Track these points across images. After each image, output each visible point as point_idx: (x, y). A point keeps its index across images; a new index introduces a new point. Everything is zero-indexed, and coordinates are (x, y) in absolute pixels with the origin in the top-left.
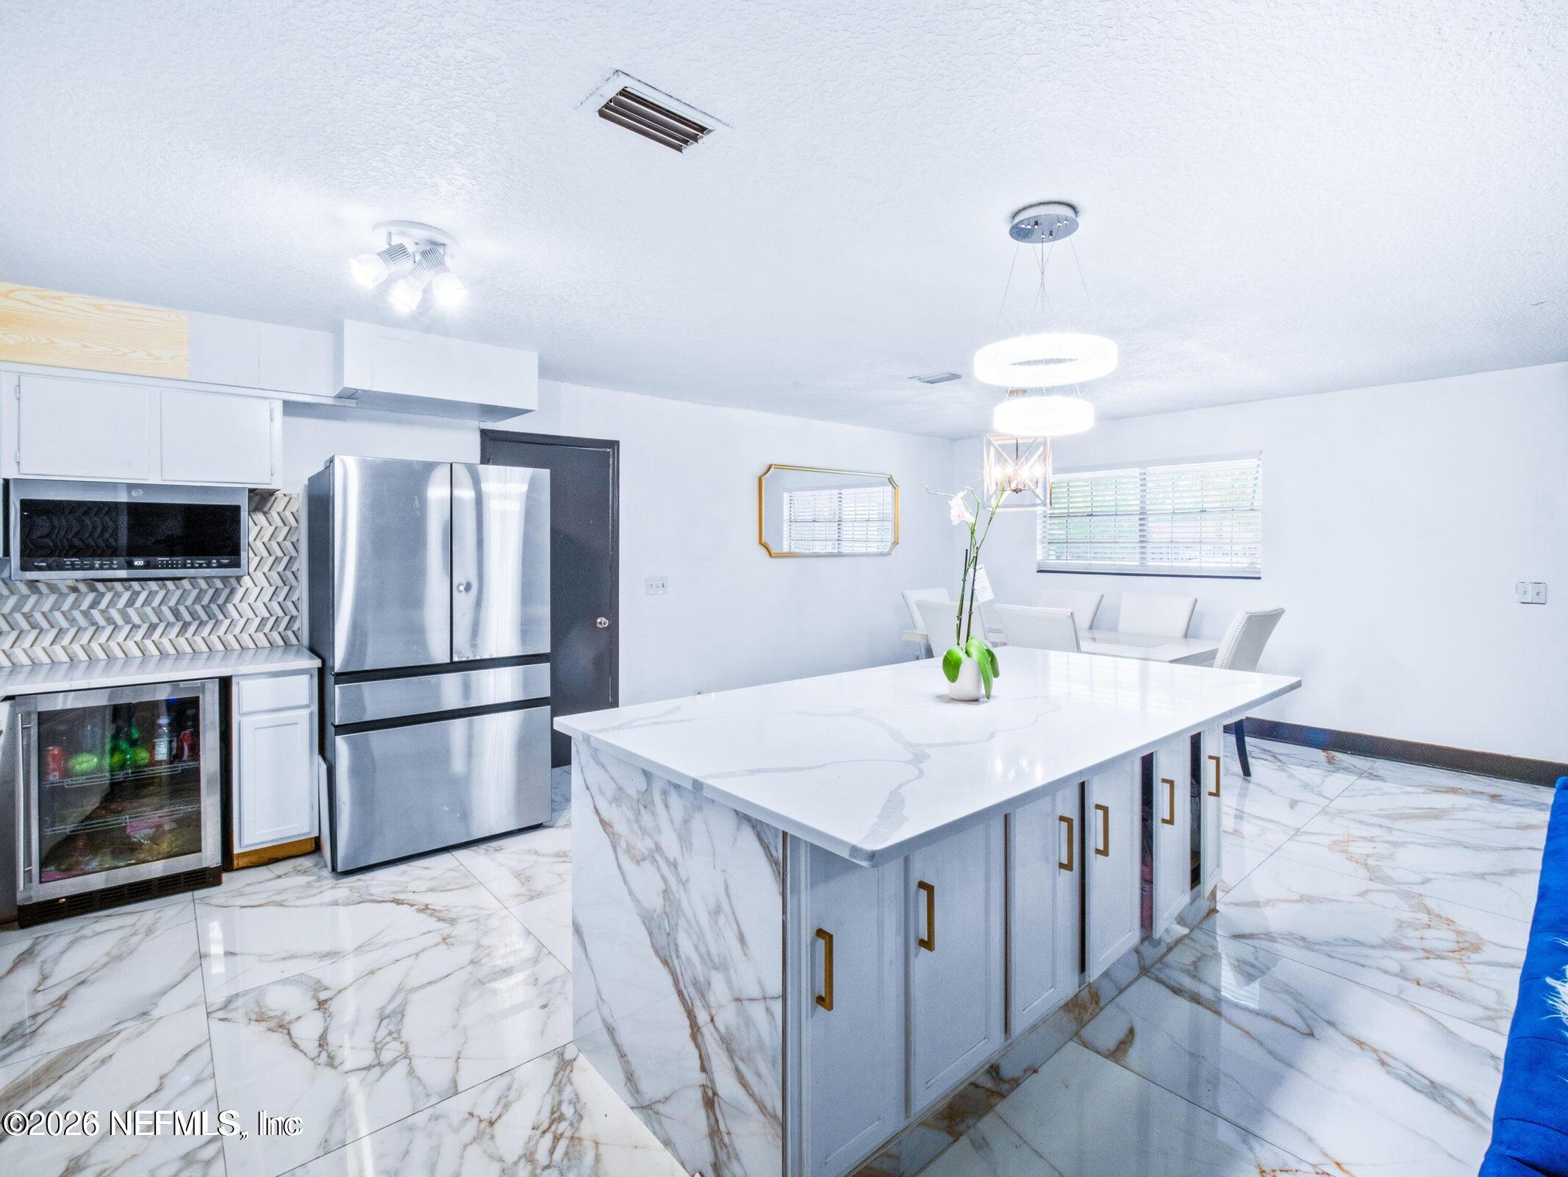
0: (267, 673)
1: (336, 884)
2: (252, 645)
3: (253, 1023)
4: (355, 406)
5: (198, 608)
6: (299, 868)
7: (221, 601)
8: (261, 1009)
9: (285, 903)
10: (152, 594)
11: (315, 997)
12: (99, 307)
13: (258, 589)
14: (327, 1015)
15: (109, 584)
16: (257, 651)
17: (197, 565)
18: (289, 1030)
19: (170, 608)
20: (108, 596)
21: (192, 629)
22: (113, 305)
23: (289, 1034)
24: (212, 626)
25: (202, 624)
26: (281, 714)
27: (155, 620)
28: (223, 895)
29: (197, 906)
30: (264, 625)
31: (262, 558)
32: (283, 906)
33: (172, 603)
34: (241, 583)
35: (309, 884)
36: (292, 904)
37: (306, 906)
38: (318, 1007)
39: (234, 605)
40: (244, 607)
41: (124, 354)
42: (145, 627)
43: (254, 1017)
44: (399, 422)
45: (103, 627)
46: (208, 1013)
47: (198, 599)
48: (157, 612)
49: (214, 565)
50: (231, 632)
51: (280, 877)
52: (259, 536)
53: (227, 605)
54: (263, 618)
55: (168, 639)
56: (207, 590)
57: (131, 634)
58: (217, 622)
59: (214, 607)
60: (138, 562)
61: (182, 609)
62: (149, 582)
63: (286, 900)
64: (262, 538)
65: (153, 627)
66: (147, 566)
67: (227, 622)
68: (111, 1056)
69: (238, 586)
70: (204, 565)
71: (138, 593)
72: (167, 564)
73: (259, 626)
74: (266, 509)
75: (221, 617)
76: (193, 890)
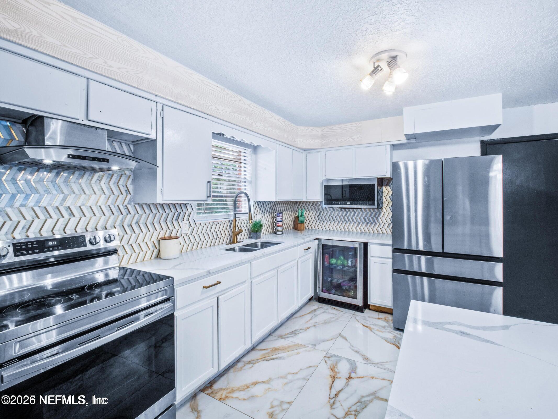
0: (378, 243)
1: (392, 331)
2: (386, 233)
3: (330, 369)
4: (415, 141)
5: (370, 218)
6: (387, 319)
7: (377, 216)
8: (335, 366)
9: (373, 330)
10: (359, 213)
11: (350, 374)
12: (341, 128)
13: (388, 213)
14: (347, 384)
15: (349, 209)
16: (387, 235)
17: (363, 204)
18: (334, 380)
19: (363, 217)
20: (349, 213)
21: (369, 225)
22: (343, 126)
23: (333, 382)
24: (374, 225)
25: (372, 223)
26: (383, 259)
27: (360, 221)
28: (361, 317)
29: (353, 317)
30: (390, 226)
31: (389, 202)
32: (371, 331)
33: (364, 216)
34: (383, 210)
35: (384, 327)
36: (375, 331)
37: (377, 335)
38: (347, 378)
39: (380, 218)
40: (383, 219)
41: (346, 140)
42: (357, 223)
43: (332, 367)
44: (440, 145)
45: (348, 222)
46: (325, 356)
47: (371, 216)
48: (360, 218)
49: (368, 204)
50: (380, 227)
51: (379, 319)
52: (388, 194)
53: (379, 218)
54: (389, 223)
55: (363, 227)
56: (373, 212)
57: (354, 225)
58: (376, 224)
59: (375, 218)
60: (348, 203)
61: (366, 218)
62: (358, 209)
63: (373, 329)
64: (389, 195)
65: (359, 223)
66: (351, 204)
67: (378, 224)
68: (300, 353)
69: (382, 212)
70: (365, 204)
71: (355, 212)
72: (355, 203)
73: (388, 226)
74: (390, 185)
75: (377, 222)
76: (356, 311)
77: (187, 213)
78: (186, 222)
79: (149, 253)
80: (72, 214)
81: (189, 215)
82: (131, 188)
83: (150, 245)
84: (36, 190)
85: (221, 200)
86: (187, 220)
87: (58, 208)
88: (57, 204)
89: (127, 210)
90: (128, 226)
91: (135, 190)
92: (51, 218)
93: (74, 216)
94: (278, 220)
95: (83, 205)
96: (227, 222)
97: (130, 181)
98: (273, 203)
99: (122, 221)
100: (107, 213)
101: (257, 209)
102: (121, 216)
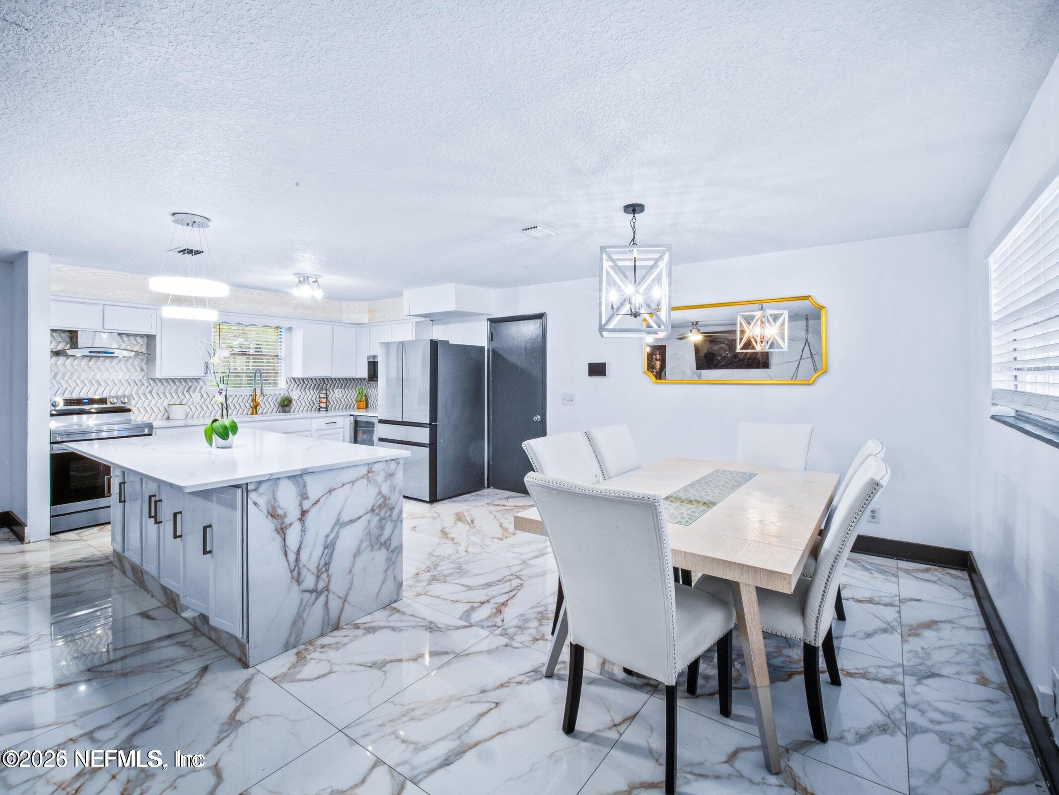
77: (199, 387)
78: (197, 394)
79: (160, 415)
80: (100, 385)
81: (201, 388)
82: (145, 367)
83: (162, 409)
84: (77, 370)
85: (239, 377)
86: (198, 392)
87: (90, 380)
88: (90, 378)
89: (141, 383)
90: (143, 394)
91: (147, 368)
92: (86, 386)
93: (101, 386)
94: (321, 397)
95: (108, 379)
96: (248, 396)
97: (144, 362)
98: (321, 379)
99: (137, 390)
100: (126, 385)
101: (292, 385)
102: (136, 387)
